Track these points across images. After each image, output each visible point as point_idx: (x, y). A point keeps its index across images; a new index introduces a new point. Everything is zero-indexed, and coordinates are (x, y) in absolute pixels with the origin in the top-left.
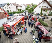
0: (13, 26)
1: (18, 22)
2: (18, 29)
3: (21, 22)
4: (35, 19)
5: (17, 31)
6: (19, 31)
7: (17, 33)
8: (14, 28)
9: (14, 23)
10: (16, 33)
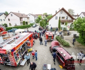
0: (13, 50)
1: (22, 43)
2: (22, 55)
3: (27, 43)
4: (50, 36)
5: (20, 59)
6: (24, 59)
7: (19, 64)
8: (15, 53)
9: (14, 45)
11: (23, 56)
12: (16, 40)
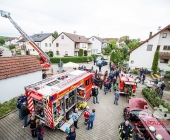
0: (53, 98)
1: (69, 88)
2: (67, 110)
3: (78, 90)
5: (61, 117)
6: (68, 119)
7: (59, 126)
8: (55, 104)
9: (57, 89)
10: (56, 124)
11: (68, 114)
12: (61, 81)
